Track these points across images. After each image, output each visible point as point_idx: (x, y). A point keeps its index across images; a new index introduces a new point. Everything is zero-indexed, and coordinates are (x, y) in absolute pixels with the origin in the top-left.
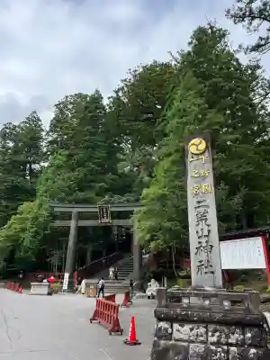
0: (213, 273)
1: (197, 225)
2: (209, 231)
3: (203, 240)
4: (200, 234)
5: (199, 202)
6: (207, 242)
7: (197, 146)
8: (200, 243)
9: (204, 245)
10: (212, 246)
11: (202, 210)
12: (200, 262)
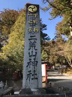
0: (37, 78)
1: (29, 49)
2: (36, 53)
3: (33, 58)
4: (31, 54)
5: (31, 37)
6: (34, 59)
7: (33, 9)
8: (30, 59)
9: (33, 61)
10: (37, 62)
11: (33, 41)
12: (29, 72)
